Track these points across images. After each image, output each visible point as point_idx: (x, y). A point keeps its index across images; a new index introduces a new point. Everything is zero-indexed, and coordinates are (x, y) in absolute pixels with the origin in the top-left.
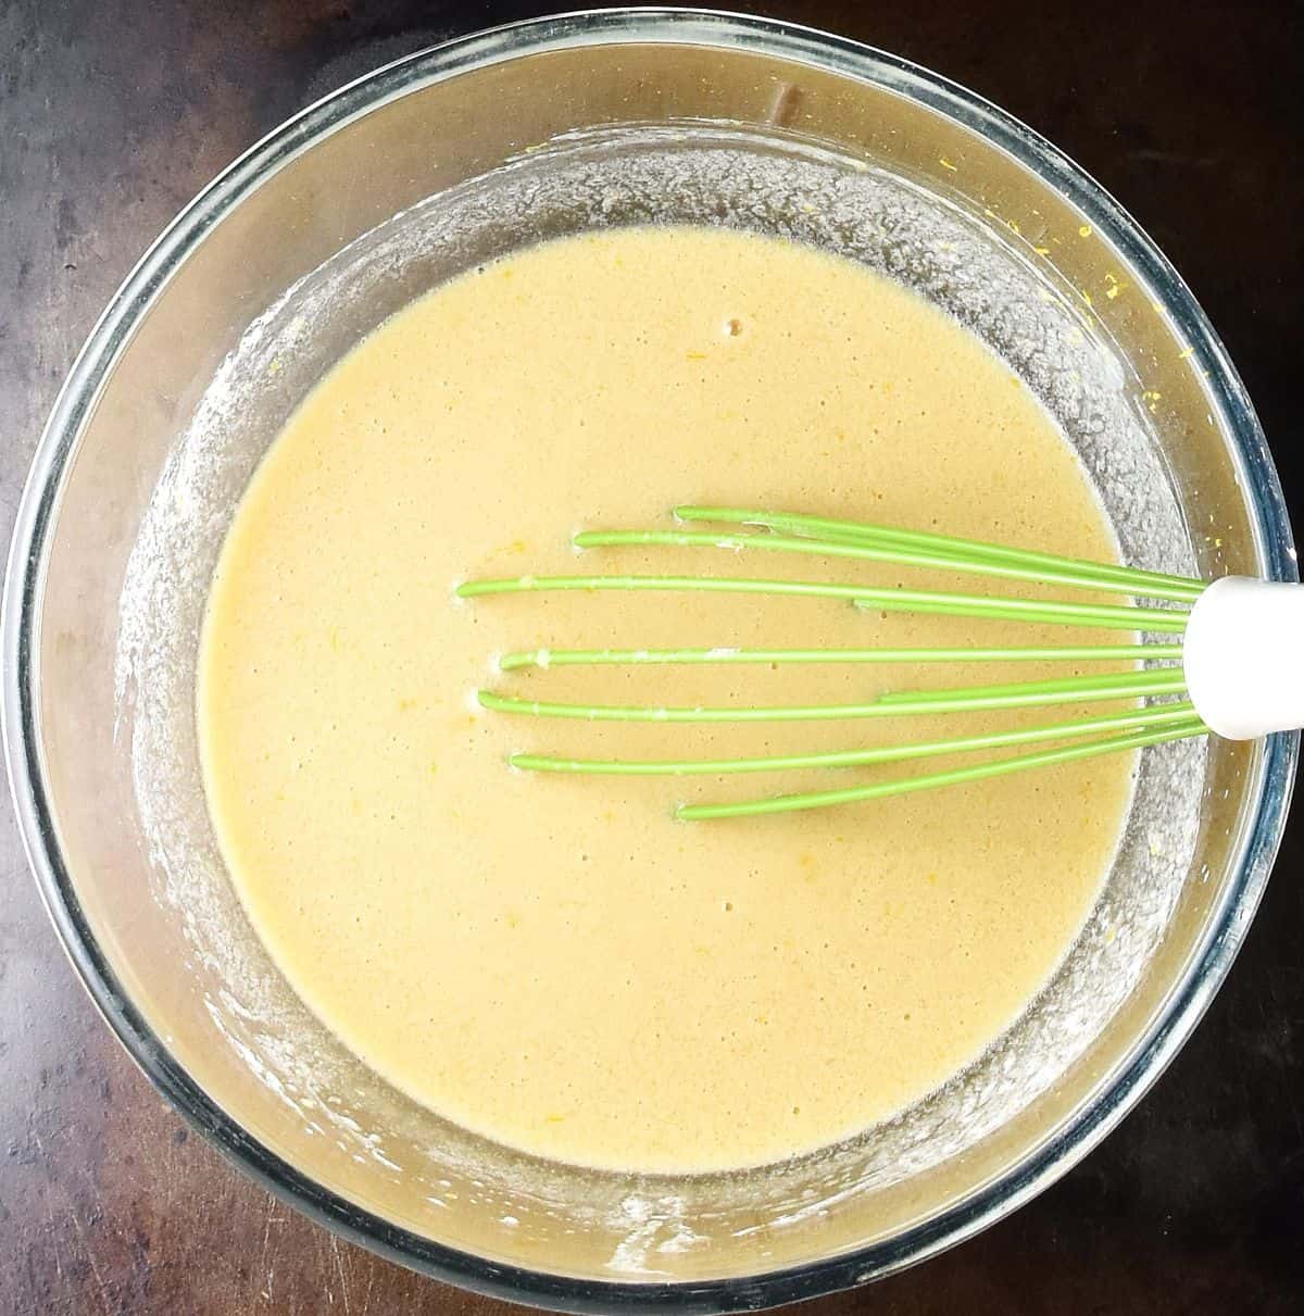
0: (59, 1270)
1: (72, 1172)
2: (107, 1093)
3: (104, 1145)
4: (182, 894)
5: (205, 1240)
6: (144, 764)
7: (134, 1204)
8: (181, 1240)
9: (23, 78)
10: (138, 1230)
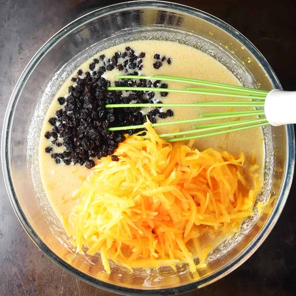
0: (15, 286)
1: (18, 264)
2: (26, 246)
3: (25, 258)
4: (43, 203)
5: (48, 280)
6: (34, 174)
7: (32, 271)
8: (43, 279)
9: (11, 16)
10: (33, 277)
